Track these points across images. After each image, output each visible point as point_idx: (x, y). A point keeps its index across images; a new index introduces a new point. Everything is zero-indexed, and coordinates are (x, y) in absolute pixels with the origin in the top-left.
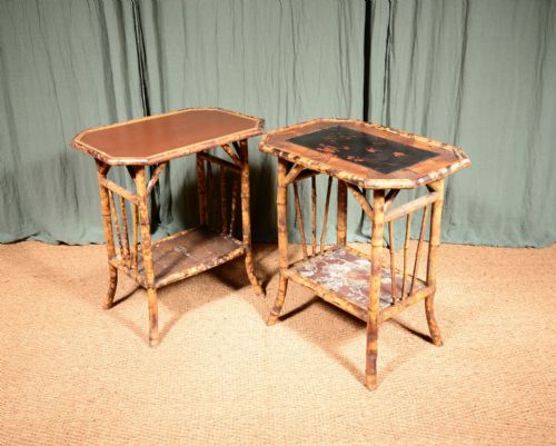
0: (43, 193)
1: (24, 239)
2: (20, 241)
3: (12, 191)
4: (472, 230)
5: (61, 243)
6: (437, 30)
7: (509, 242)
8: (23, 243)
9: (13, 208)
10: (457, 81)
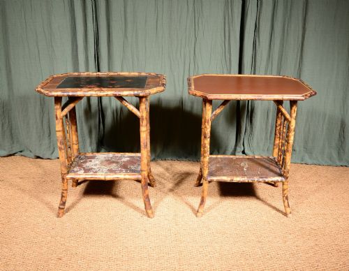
0: (28, 124)
1: (13, 155)
2: (10, 155)
3: (7, 121)
4: (306, 155)
5: (38, 157)
6: (286, 26)
7: (330, 163)
8: (13, 157)
9: (8, 133)
10: (299, 58)
